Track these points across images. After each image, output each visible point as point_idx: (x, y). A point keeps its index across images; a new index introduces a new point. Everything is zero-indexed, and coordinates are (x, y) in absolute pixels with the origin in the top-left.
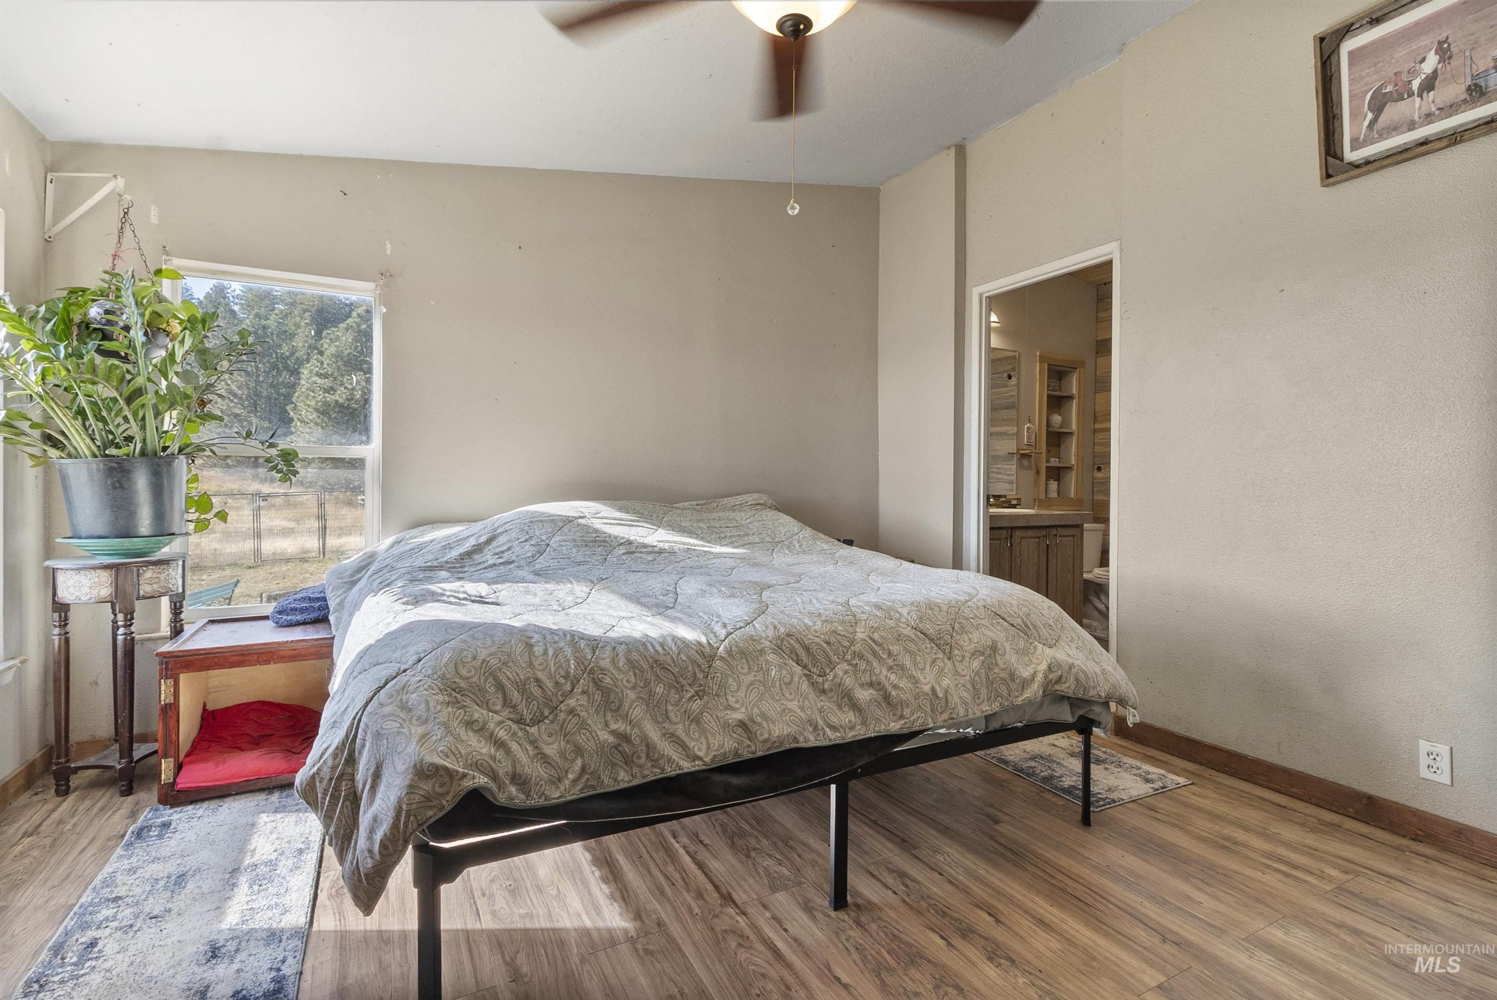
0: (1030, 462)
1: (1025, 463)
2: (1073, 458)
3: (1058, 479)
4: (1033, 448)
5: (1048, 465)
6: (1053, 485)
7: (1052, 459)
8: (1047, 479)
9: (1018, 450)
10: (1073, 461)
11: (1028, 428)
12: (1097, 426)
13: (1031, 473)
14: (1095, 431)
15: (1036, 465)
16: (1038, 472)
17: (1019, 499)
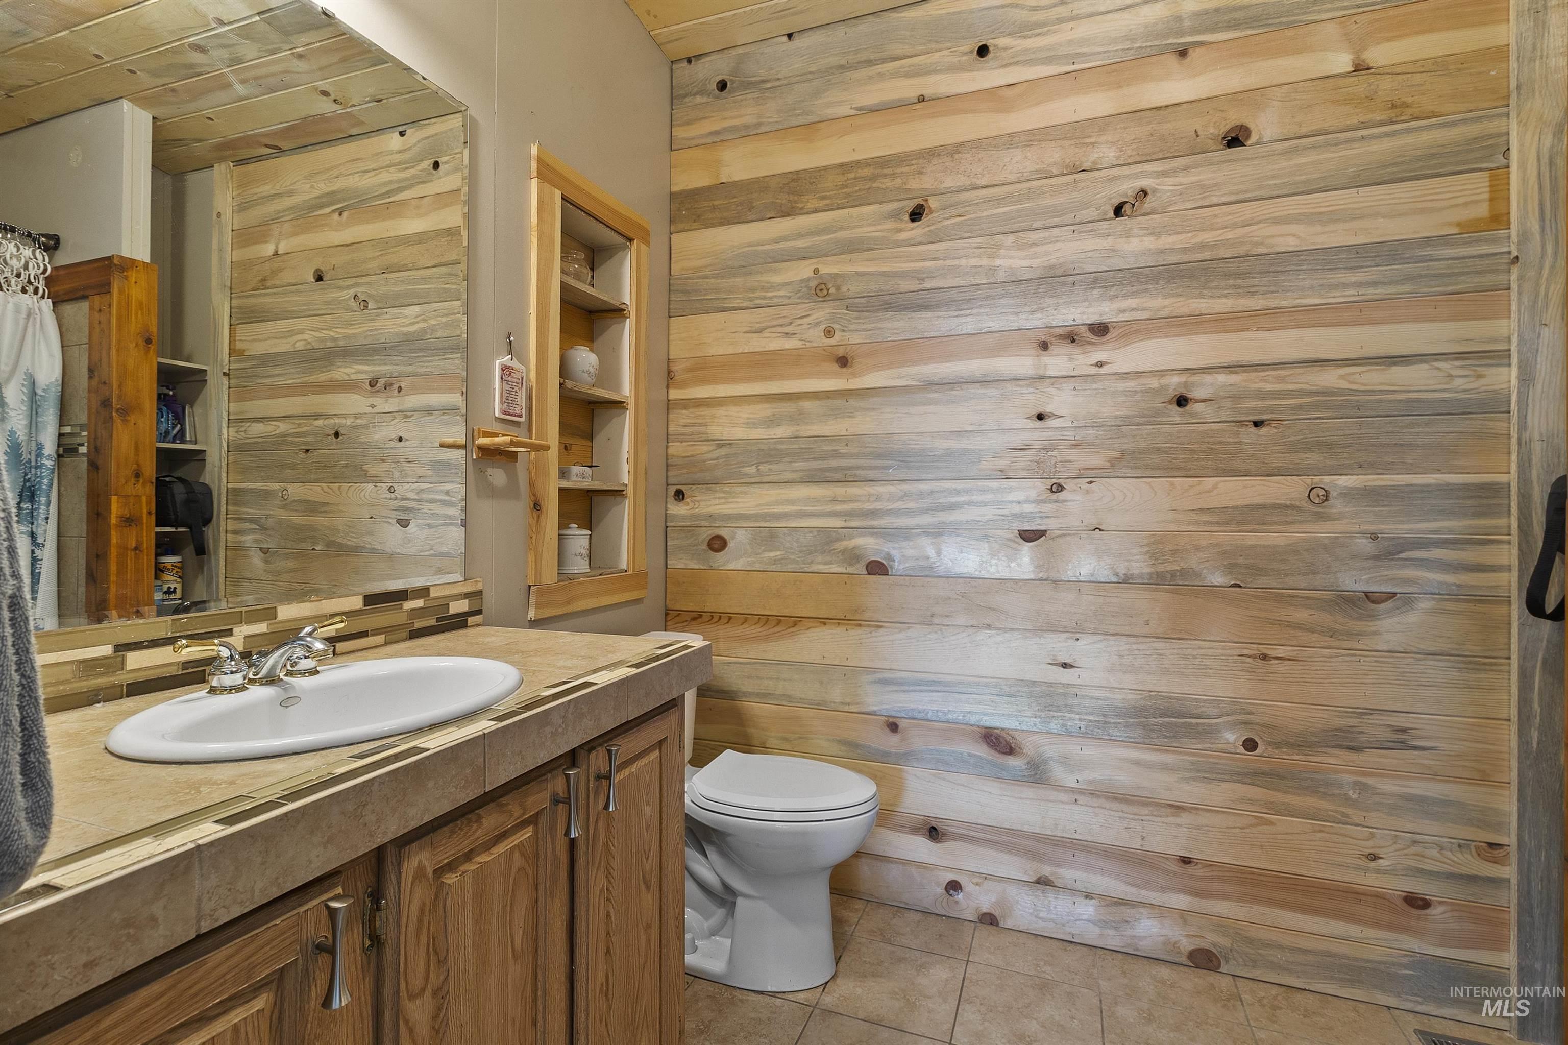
0: (512, 477)
1: (497, 476)
2: (625, 468)
3: (588, 523)
4: (524, 430)
5: (565, 484)
6: (579, 538)
7: (576, 469)
8: (563, 526)
9: (471, 435)
10: (625, 479)
11: (505, 368)
12: (675, 394)
13: (520, 508)
14: (669, 406)
15: (532, 484)
16: (537, 506)
17: (477, 595)
